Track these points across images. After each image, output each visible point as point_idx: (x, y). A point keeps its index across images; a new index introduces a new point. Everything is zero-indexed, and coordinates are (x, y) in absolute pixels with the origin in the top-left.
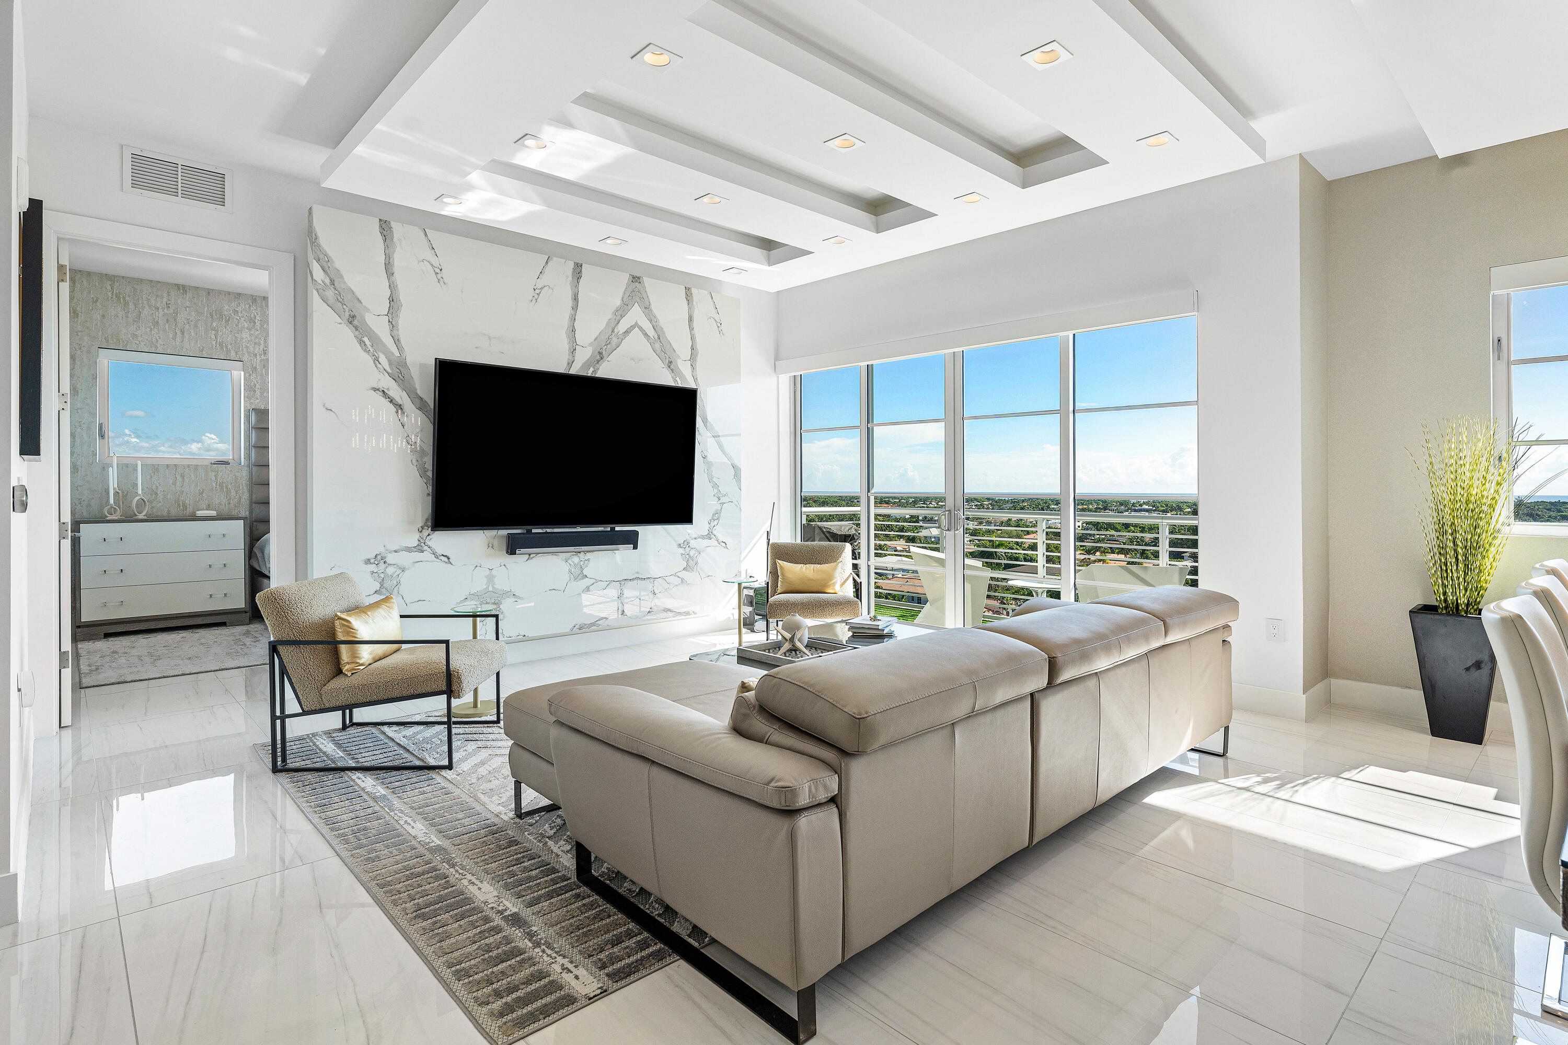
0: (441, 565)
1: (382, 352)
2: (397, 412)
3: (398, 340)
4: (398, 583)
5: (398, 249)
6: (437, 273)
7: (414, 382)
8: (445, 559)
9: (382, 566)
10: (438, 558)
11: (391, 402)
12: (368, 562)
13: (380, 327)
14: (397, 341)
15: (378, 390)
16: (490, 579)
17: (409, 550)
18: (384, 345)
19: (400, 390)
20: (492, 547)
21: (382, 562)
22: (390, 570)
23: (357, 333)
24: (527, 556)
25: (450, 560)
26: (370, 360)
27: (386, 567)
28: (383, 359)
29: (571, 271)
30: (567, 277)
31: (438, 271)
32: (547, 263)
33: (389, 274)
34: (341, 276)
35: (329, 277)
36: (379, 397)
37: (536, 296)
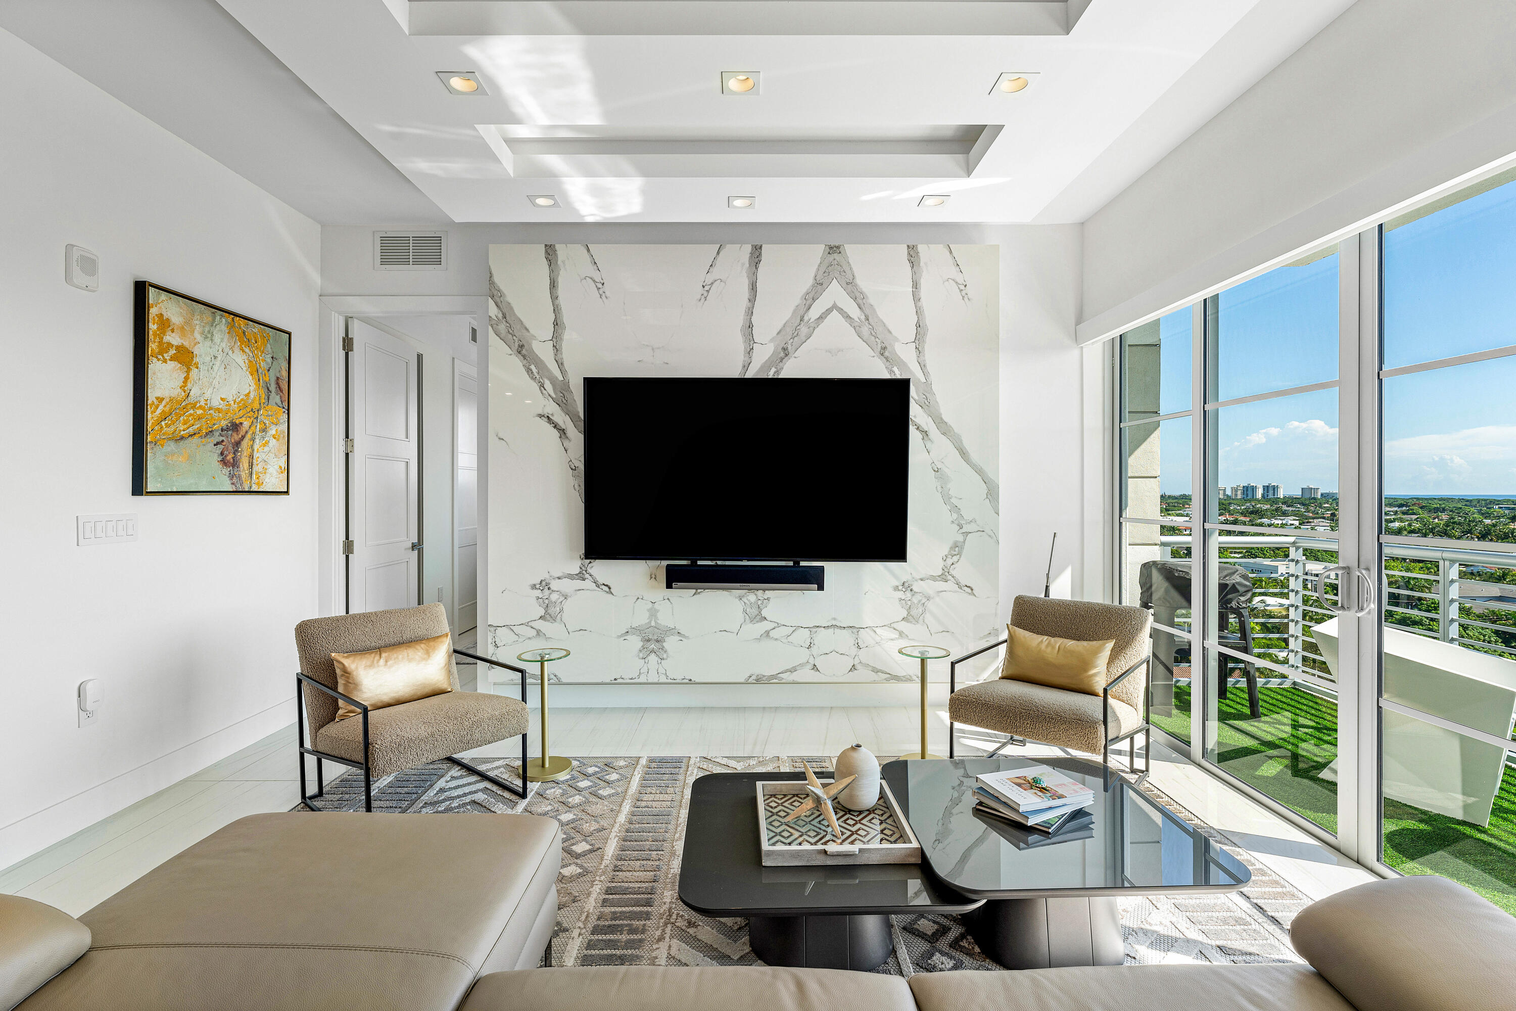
0: (601, 594)
1: (547, 378)
2: (560, 437)
3: (562, 364)
4: (561, 611)
5: (562, 272)
6: (599, 289)
7: (577, 405)
8: (606, 589)
9: (546, 592)
10: (599, 587)
11: (555, 427)
12: (534, 587)
13: (544, 352)
14: (560, 365)
15: (543, 416)
16: (653, 613)
17: (571, 577)
18: (548, 370)
19: (563, 414)
20: (655, 578)
21: (546, 587)
22: (554, 597)
23: (525, 362)
24: (694, 591)
25: (612, 590)
26: (535, 386)
27: (550, 594)
28: (548, 385)
29: (748, 256)
30: (743, 264)
31: (600, 285)
32: (718, 253)
33: (554, 298)
34: (512, 308)
35: (502, 311)
36: (544, 423)
37: (705, 294)
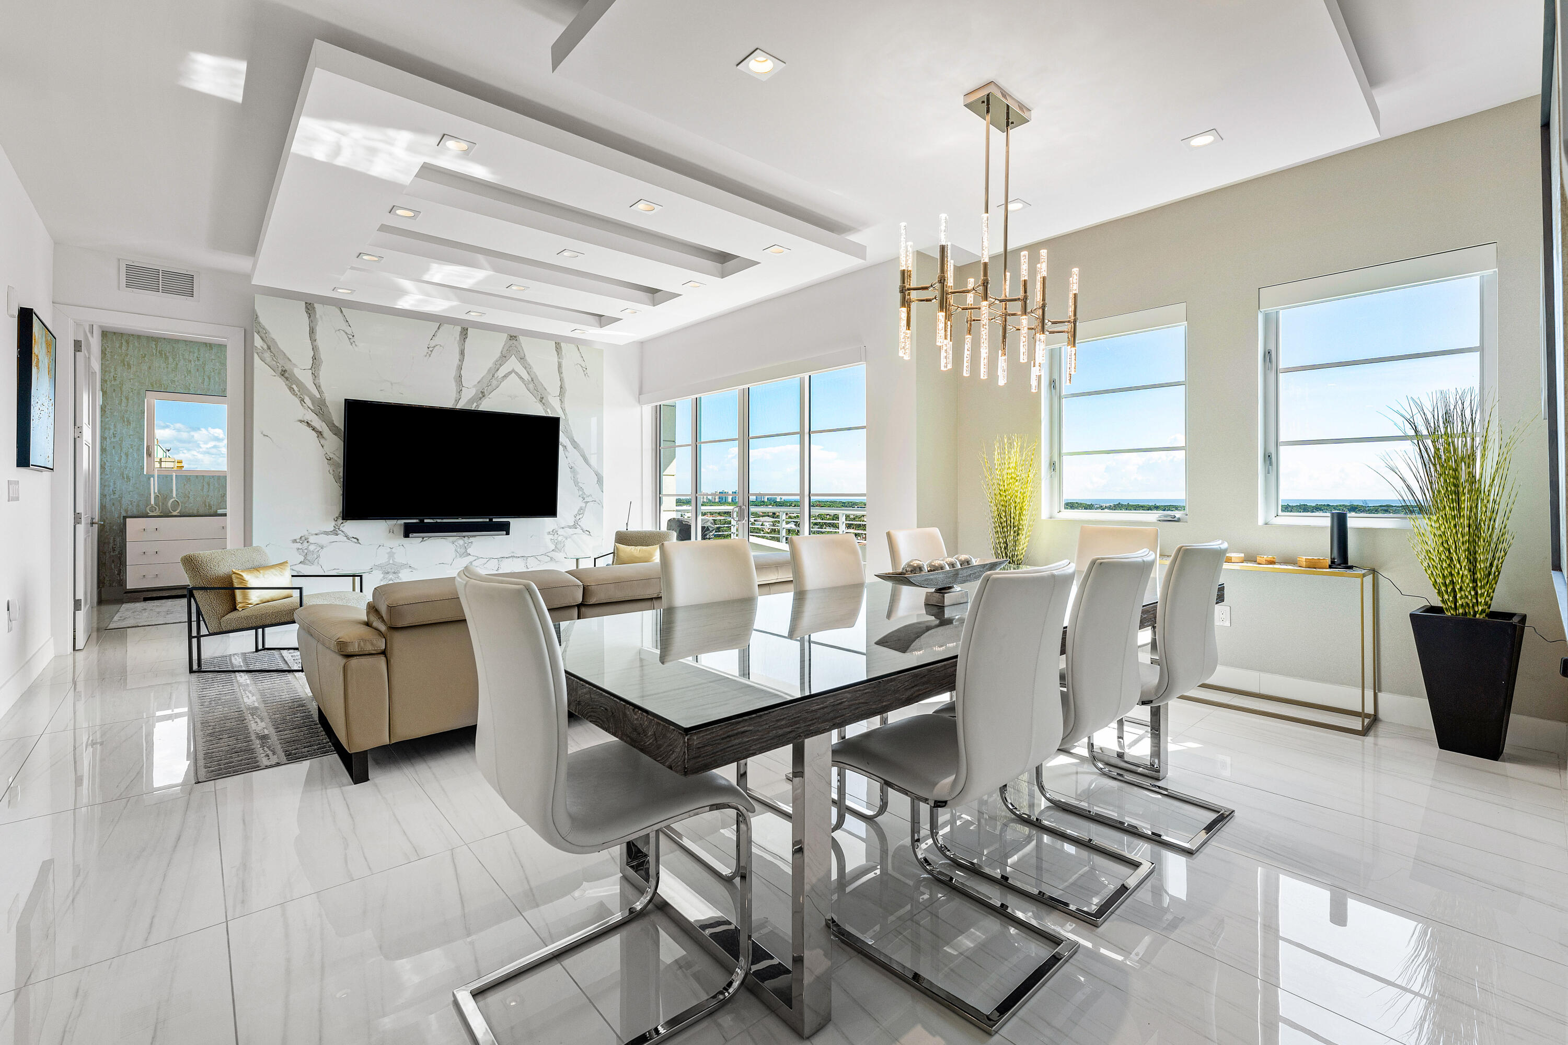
0: (351, 545)
1: (307, 395)
2: (318, 437)
3: (319, 386)
4: (318, 557)
5: (320, 323)
6: (350, 339)
7: (331, 416)
8: (356, 540)
9: (305, 544)
10: (349, 539)
11: (313, 430)
12: (295, 541)
13: (305, 377)
14: (318, 387)
15: (303, 421)
16: (391, 555)
17: (326, 533)
18: (307, 389)
19: (320, 421)
20: (393, 532)
21: (306, 541)
22: (312, 548)
23: (287, 382)
24: (421, 539)
25: (359, 541)
26: (297, 401)
27: (309, 545)
28: (307, 400)
29: (459, 333)
30: (455, 338)
31: (351, 337)
32: (439, 328)
33: (313, 339)
34: (276, 343)
35: (267, 344)
36: (304, 427)
37: (430, 353)
